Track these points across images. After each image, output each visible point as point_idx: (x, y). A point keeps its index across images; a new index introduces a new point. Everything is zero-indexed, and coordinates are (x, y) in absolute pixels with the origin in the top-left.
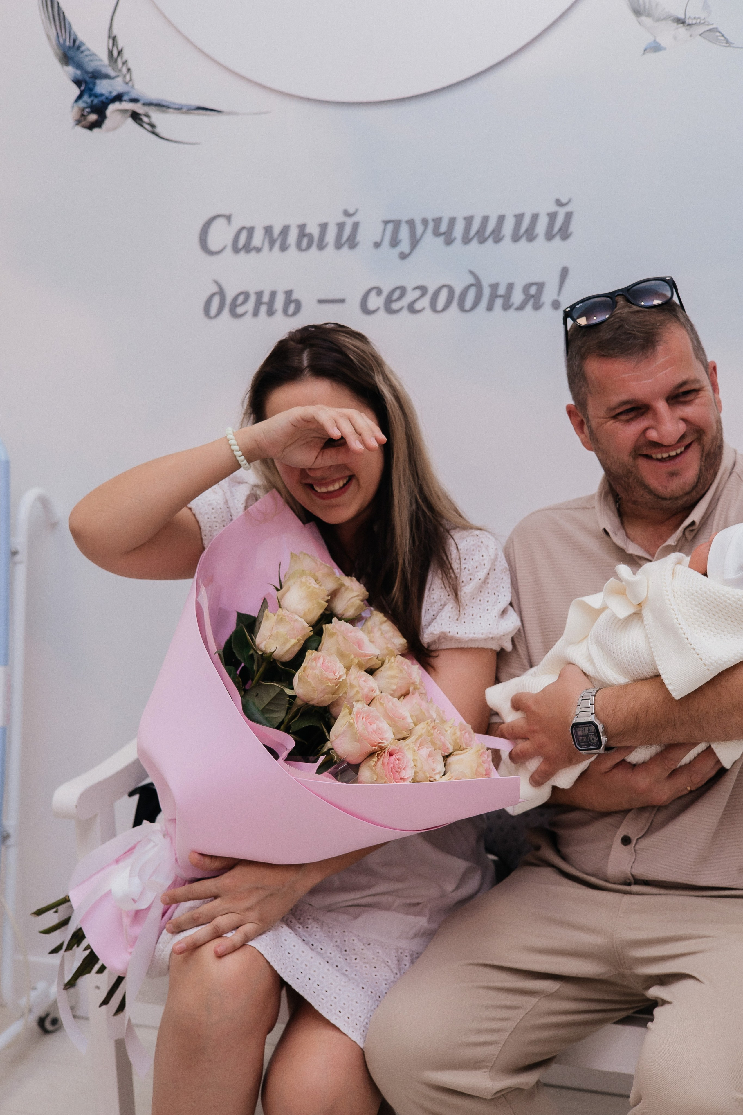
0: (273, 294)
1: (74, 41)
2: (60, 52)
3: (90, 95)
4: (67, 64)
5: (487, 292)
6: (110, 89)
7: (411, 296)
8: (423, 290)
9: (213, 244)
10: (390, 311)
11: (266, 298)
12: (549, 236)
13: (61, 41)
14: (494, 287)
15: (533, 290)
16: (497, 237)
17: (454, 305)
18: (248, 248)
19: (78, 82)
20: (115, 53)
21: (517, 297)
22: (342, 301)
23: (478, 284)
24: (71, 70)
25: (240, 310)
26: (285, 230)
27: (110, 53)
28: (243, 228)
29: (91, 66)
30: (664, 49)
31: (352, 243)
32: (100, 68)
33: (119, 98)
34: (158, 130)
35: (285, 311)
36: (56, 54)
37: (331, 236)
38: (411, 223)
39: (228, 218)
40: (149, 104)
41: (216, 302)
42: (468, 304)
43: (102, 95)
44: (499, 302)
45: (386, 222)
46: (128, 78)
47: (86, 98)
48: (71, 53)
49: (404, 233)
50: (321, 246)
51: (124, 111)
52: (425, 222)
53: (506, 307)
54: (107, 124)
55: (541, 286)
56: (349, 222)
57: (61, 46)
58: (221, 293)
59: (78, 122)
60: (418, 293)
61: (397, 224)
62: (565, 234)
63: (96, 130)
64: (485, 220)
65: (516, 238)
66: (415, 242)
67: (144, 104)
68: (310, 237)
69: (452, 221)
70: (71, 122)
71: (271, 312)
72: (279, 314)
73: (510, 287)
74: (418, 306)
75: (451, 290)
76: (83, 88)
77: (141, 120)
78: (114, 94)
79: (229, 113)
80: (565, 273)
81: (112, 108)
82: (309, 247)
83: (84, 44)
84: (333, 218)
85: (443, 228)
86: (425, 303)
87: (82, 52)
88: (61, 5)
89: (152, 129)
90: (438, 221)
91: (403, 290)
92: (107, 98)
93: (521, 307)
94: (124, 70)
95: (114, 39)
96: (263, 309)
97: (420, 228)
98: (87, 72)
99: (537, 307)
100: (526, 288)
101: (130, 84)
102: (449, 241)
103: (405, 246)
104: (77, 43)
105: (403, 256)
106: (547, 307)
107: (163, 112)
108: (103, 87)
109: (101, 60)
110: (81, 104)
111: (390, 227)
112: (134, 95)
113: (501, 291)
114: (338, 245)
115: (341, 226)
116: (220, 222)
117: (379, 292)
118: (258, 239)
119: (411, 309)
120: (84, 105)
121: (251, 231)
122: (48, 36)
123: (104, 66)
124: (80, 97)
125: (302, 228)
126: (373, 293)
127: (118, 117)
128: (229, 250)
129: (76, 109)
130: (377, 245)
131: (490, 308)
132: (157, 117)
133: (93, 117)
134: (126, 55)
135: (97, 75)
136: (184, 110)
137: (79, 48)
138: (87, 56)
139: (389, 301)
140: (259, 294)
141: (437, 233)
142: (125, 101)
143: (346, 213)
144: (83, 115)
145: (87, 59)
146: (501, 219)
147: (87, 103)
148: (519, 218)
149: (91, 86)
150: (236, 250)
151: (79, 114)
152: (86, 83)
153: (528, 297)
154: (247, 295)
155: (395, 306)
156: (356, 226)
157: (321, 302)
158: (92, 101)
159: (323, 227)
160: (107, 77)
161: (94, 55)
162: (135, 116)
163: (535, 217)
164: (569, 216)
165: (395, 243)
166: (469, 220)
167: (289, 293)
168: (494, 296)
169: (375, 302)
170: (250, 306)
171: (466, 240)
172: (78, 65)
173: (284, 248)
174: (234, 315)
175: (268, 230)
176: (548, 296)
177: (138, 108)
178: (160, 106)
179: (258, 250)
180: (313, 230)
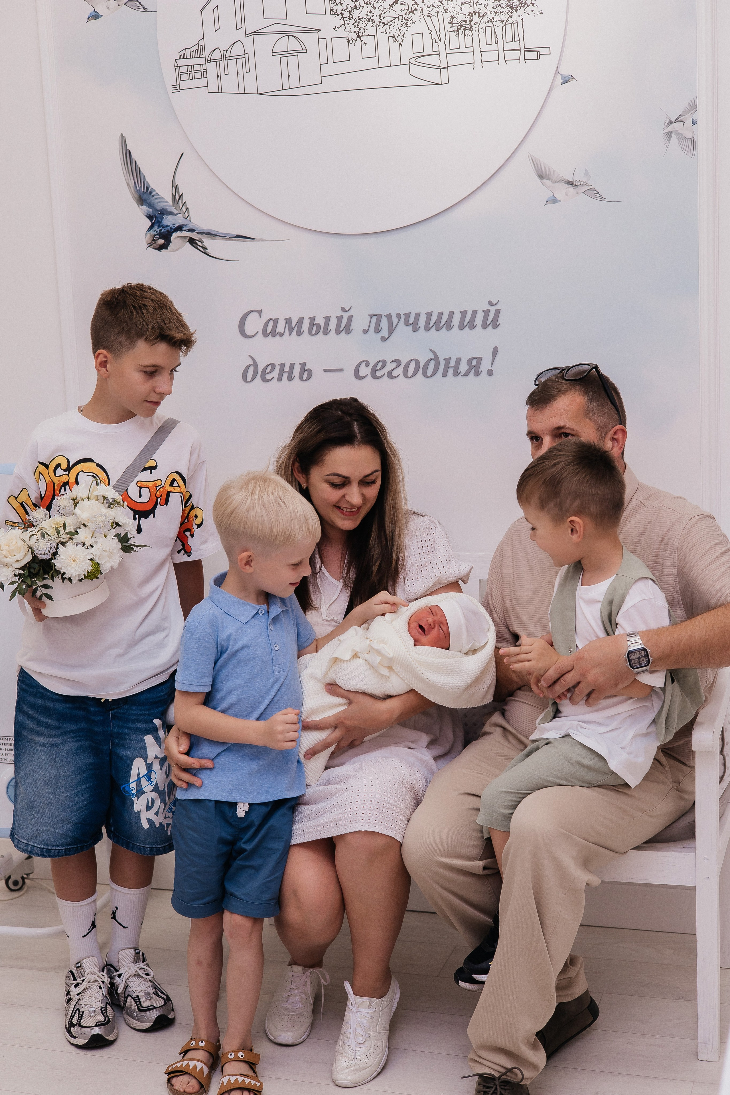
0: (292, 366)
1: (147, 188)
2: (137, 196)
3: (159, 227)
4: (142, 205)
5: (442, 364)
6: (174, 222)
7: (389, 367)
8: (398, 362)
9: (249, 331)
10: (375, 377)
11: (287, 368)
12: (485, 326)
13: (138, 188)
14: (448, 360)
15: (474, 363)
16: (449, 327)
17: (420, 372)
18: (274, 333)
19: (150, 217)
20: (177, 197)
21: (463, 367)
22: (342, 370)
23: (436, 359)
24: (144, 208)
25: (268, 377)
26: (301, 321)
27: (174, 197)
28: (271, 319)
29: (159, 206)
30: (560, 201)
31: (348, 330)
32: (166, 207)
33: (180, 228)
34: (208, 251)
35: (301, 378)
36: (134, 197)
37: (333, 325)
38: (389, 317)
39: (260, 312)
40: (203, 233)
41: (251, 370)
42: (430, 372)
43: (167, 226)
44: (451, 371)
45: (371, 316)
46: (186, 214)
47: (156, 228)
48: (145, 197)
49: (384, 323)
50: (326, 332)
51: (184, 237)
52: (398, 316)
53: (456, 374)
54: (171, 246)
55: (479, 360)
56: (346, 316)
57: (138, 191)
58: (255, 364)
59: (150, 245)
60: (394, 365)
61: (379, 317)
62: (495, 324)
63: (163, 251)
64: (440, 314)
65: (461, 327)
66: (392, 330)
67: (198, 233)
68: (318, 325)
69: (418, 315)
70: (146, 246)
71: (290, 378)
72: (297, 379)
73: (458, 360)
74: (394, 374)
75: (417, 363)
76: (153, 221)
77: (197, 244)
78: (176, 225)
79: (259, 240)
80: (495, 351)
81: (174, 235)
82: (317, 333)
83: (155, 191)
84: (335, 313)
85: (411, 320)
86: (399, 371)
87: (153, 196)
88: (138, 163)
89: (204, 250)
90: (407, 315)
91: (384, 363)
92: (171, 228)
93: (466, 374)
94: (184, 209)
95: (176, 187)
96: (285, 375)
97: (395, 320)
98: (158, 211)
99: (477, 374)
100: (470, 361)
101: (188, 218)
102: (416, 329)
103: (385, 332)
104: (149, 189)
105: (384, 339)
106: (484, 374)
107: (212, 239)
108: (169, 221)
109: (167, 202)
110: (152, 232)
111: (374, 319)
112: (190, 226)
113: (452, 363)
114: (338, 332)
115: (340, 319)
116: (255, 315)
117: (367, 364)
118: (281, 327)
119: (390, 375)
120: (155, 233)
121: (276, 321)
122: (128, 184)
123: (169, 206)
124: (151, 227)
125: (312, 319)
126: (363, 365)
127: (180, 241)
128: (261, 333)
129: (148, 236)
130: (365, 332)
131: (445, 375)
132: (207, 242)
133: (161, 241)
134: (185, 199)
135: (164, 212)
136: (227, 237)
137: (150, 193)
138: (156, 198)
139: (374, 370)
140: (283, 366)
141: (407, 323)
142: (185, 231)
143: (343, 310)
144: (153, 240)
145: (157, 201)
146: (451, 314)
147: (157, 232)
148: (464, 313)
149: (160, 220)
150: (265, 335)
151: (152, 239)
152: (156, 217)
153: (471, 367)
154: (273, 366)
155: (379, 373)
156: (350, 318)
157: (325, 371)
158: (160, 230)
159: (328, 319)
160: (171, 213)
161: (162, 198)
162: (192, 241)
163: (475, 313)
164: (498, 312)
165: (378, 330)
166: (429, 315)
167: (303, 365)
168: (447, 367)
169: (364, 371)
170: (276, 373)
171: (427, 329)
172: (150, 205)
173: (299, 333)
174: (264, 380)
175: (288, 321)
176: (485, 367)
177: (194, 235)
178: (210, 234)
179: (281, 335)
180: (320, 321)
